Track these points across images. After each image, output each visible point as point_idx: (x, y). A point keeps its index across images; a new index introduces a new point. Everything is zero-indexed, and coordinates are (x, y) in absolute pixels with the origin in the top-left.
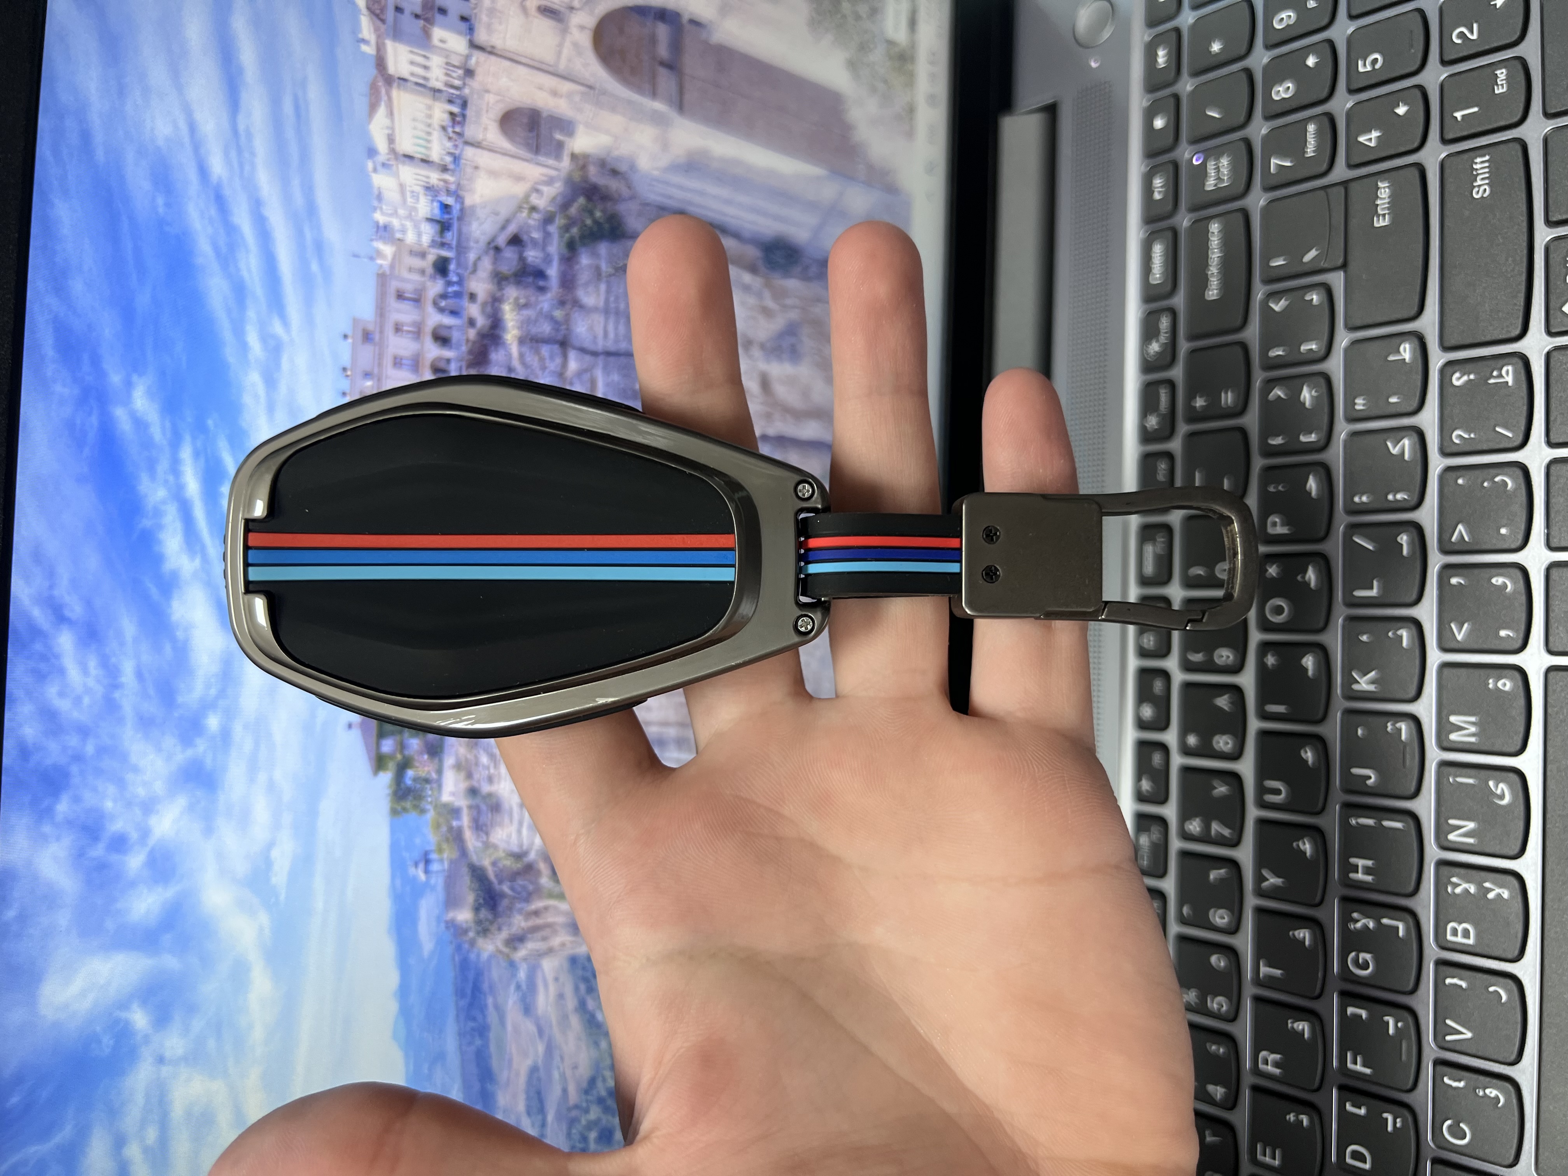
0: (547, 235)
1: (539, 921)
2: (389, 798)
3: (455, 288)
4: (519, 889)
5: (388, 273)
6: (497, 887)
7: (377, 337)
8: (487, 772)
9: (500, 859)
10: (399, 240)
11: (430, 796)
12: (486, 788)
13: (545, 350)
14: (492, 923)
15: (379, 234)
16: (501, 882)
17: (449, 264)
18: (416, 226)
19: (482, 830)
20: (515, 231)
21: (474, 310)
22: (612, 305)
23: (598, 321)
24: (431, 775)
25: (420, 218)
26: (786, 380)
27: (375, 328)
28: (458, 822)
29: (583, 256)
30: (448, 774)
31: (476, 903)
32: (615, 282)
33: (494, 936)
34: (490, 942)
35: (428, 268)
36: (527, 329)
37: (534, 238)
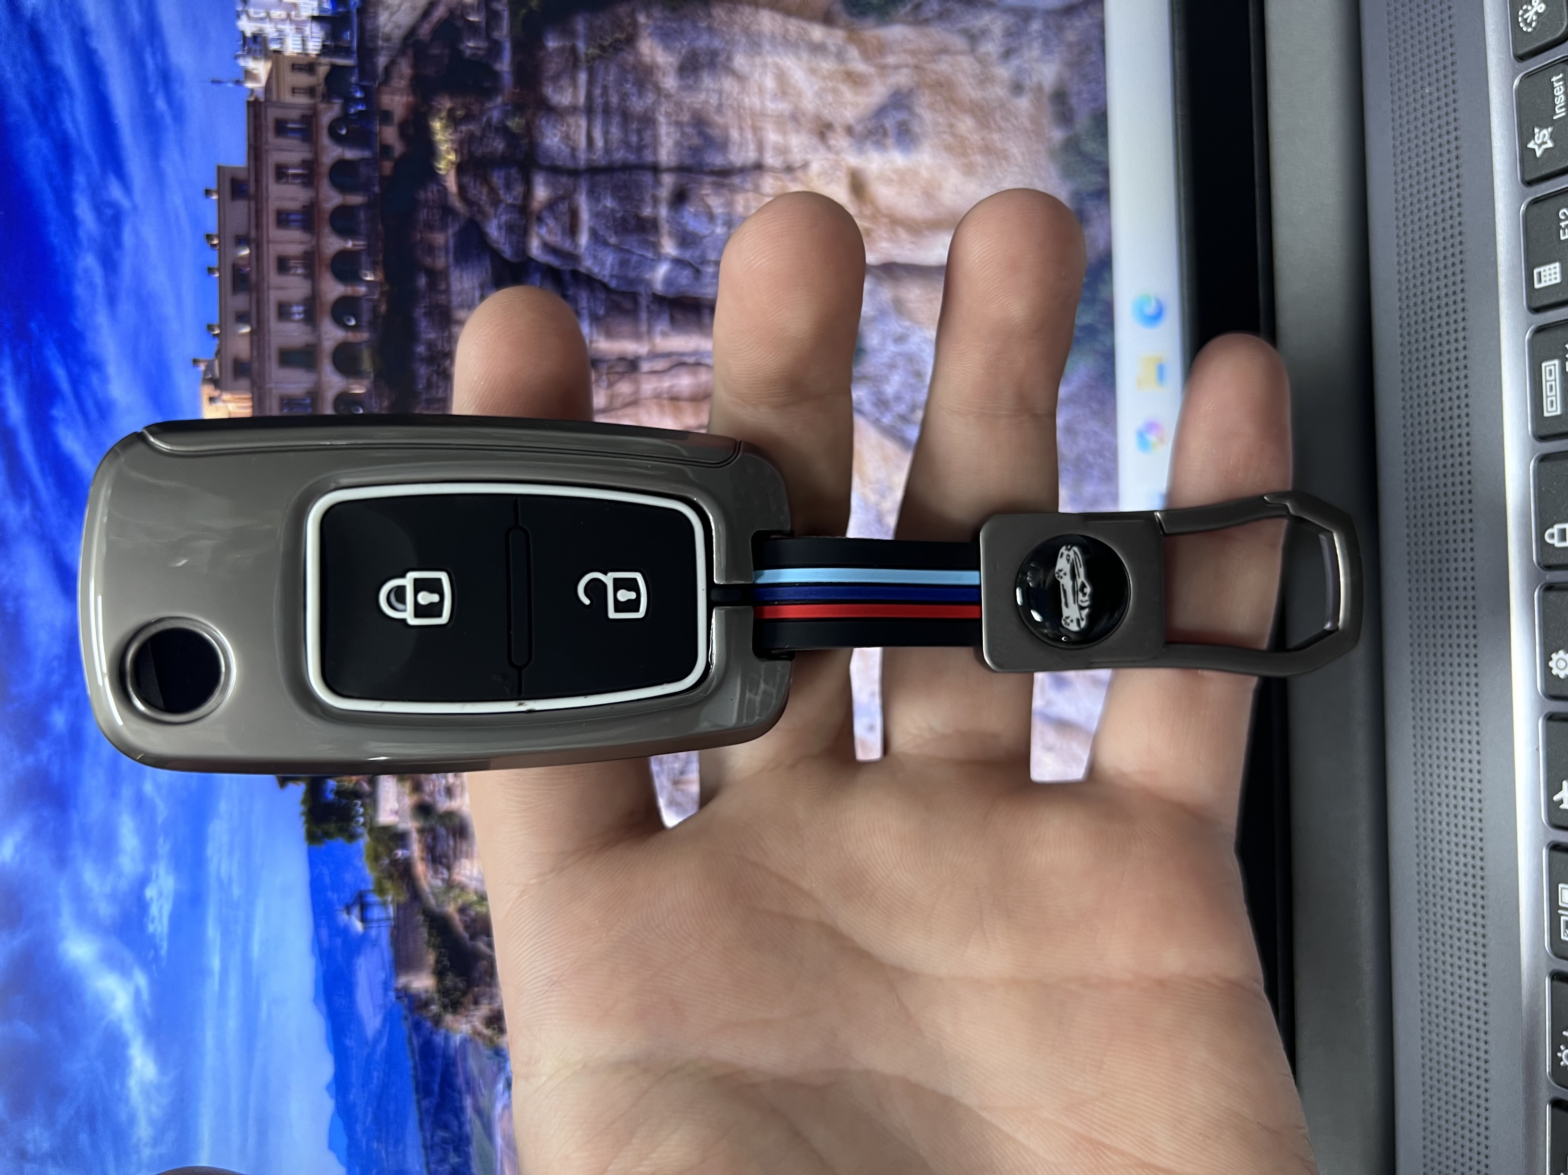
0: (493, 17)
2: (303, 818)
3: (360, 108)
5: (262, 100)
6: (469, 943)
7: (252, 189)
8: (444, 782)
9: (471, 904)
10: (275, 51)
11: (363, 815)
12: (444, 805)
13: (497, 178)
14: (464, 993)
15: (246, 48)
16: (473, 937)
17: (350, 76)
18: (299, 30)
19: (441, 863)
20: (446, 15)
21: (390, 134)
22: (599, 101)
23: (578, 126)
24: (361, 785)
25: (303, 18)
26: (894, 177)
27: (249, 177)
28: (405, 852)
29: (549, 37)
30: (386, 784)
31: (440, 966)
32: (602, 67)
33: (469, 1011)
34: (464, 1020)
35: (319, 85)
36: (469, 151)
37: (473, 22)
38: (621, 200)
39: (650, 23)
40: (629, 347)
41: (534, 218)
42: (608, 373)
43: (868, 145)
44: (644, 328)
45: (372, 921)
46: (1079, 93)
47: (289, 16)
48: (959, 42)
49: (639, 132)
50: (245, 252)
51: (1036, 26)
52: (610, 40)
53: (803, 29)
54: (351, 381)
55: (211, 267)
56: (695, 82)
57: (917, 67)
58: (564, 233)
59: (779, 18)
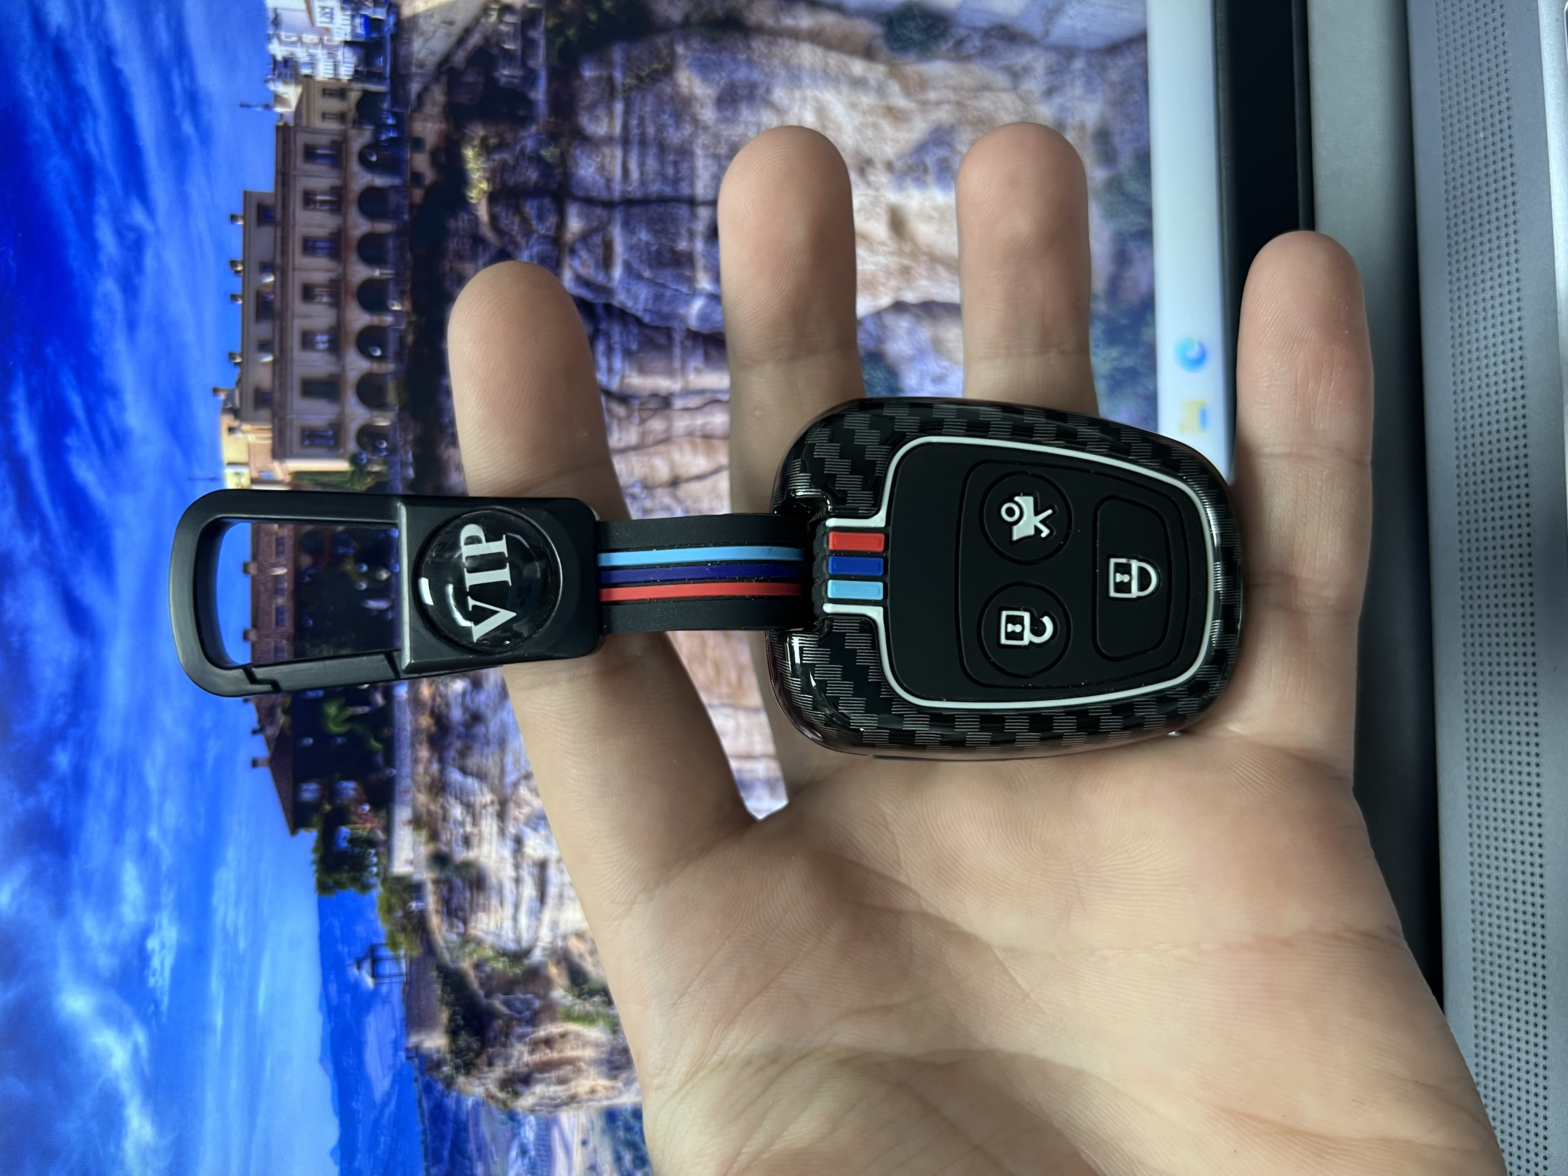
0: (529, 44)
1: (554, 1055)
2: (314, 867)
3: (391, 135)
4: (518, 1005)
5: (292, 124)
6: (485, 1001)
7: (279, 215)
8: (461, 831)
9: (487, 960)
10: (307, 76)
11: (376, 865)
12: (461, 855)
13: (530, 208)
14: (478, 1054)
15: (277, 72)
16: (488, 995)
17: (382, 102)
18: (331, 55)
19: (457, 917)
20: (481, 42)
21: (421, 162)
22: (635, 131)
23: (613, 157)
24: (375, 834)
25: (336, 43)
26: (934, 214)
27: (276, 203)
28: (420, 904)
29: (586, 66)
30: (401, 832)
31: (453, 1024)
32: (639, 97)
33: (482, 1073)
34: (477, 1082)
35: (350, 111)
36: (501, 180)
37: (508, 50)
38: (655, 233)
39: (689, 54)
40: (662, 383)
41: (567, 250)
42: (640, 410)
43: (908, 182)
44: (677, 364)
45: (384, 977)
46: (1122, 133)
47: (321, 40)
48: (1001, 80)
49: (676, 164)
50: (270, 279)
51: (1078, 64)
52: (648, 70)
53: (843, 63)
54: (375, 413)
55: (235, 293)
56: (734, 114)
57: (958, 104)
58: (597, 266)
59: (819, 51)
